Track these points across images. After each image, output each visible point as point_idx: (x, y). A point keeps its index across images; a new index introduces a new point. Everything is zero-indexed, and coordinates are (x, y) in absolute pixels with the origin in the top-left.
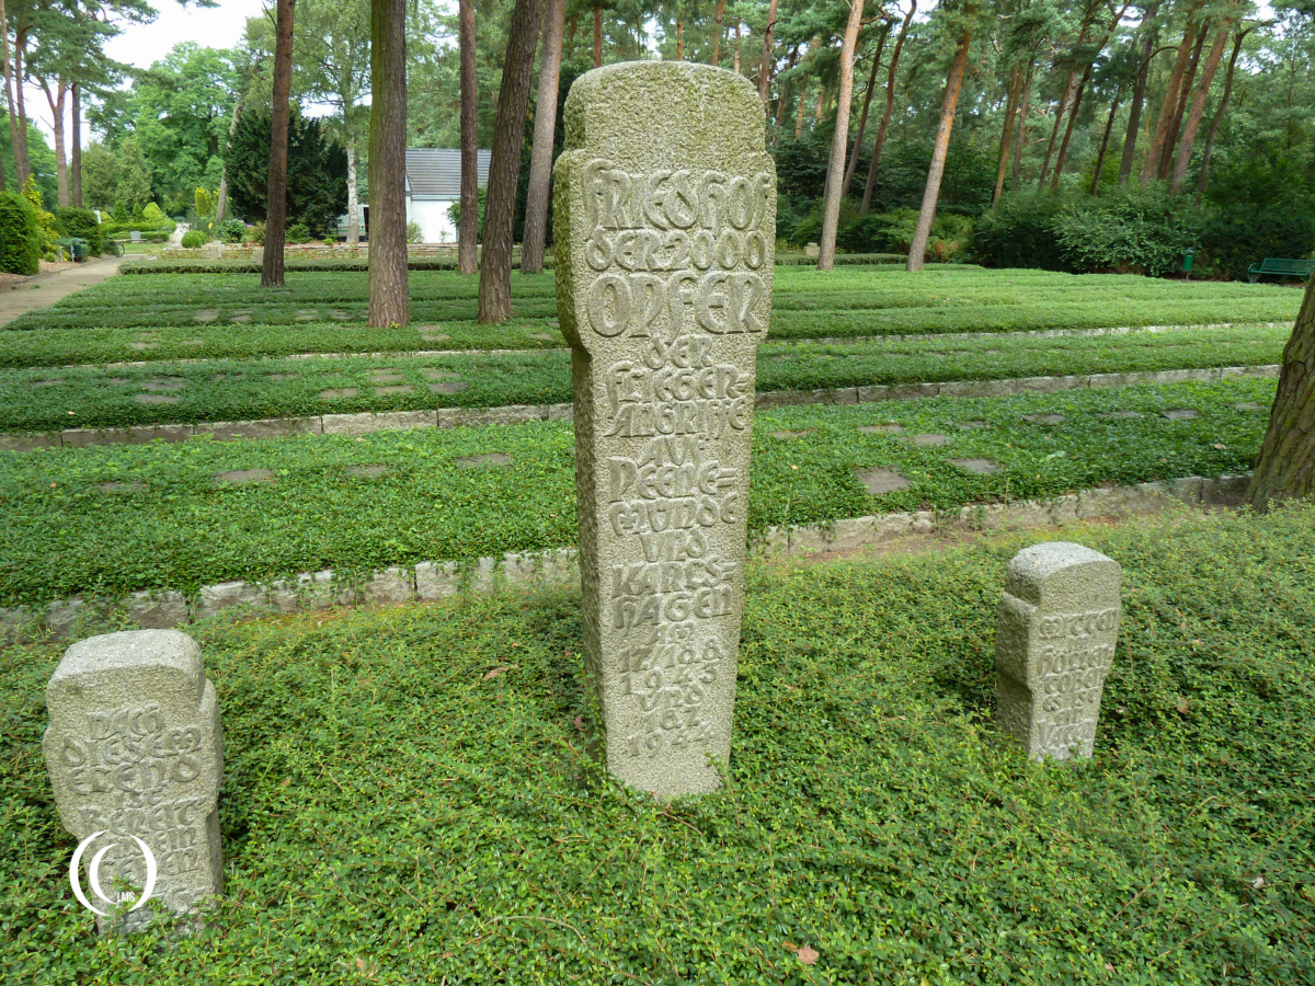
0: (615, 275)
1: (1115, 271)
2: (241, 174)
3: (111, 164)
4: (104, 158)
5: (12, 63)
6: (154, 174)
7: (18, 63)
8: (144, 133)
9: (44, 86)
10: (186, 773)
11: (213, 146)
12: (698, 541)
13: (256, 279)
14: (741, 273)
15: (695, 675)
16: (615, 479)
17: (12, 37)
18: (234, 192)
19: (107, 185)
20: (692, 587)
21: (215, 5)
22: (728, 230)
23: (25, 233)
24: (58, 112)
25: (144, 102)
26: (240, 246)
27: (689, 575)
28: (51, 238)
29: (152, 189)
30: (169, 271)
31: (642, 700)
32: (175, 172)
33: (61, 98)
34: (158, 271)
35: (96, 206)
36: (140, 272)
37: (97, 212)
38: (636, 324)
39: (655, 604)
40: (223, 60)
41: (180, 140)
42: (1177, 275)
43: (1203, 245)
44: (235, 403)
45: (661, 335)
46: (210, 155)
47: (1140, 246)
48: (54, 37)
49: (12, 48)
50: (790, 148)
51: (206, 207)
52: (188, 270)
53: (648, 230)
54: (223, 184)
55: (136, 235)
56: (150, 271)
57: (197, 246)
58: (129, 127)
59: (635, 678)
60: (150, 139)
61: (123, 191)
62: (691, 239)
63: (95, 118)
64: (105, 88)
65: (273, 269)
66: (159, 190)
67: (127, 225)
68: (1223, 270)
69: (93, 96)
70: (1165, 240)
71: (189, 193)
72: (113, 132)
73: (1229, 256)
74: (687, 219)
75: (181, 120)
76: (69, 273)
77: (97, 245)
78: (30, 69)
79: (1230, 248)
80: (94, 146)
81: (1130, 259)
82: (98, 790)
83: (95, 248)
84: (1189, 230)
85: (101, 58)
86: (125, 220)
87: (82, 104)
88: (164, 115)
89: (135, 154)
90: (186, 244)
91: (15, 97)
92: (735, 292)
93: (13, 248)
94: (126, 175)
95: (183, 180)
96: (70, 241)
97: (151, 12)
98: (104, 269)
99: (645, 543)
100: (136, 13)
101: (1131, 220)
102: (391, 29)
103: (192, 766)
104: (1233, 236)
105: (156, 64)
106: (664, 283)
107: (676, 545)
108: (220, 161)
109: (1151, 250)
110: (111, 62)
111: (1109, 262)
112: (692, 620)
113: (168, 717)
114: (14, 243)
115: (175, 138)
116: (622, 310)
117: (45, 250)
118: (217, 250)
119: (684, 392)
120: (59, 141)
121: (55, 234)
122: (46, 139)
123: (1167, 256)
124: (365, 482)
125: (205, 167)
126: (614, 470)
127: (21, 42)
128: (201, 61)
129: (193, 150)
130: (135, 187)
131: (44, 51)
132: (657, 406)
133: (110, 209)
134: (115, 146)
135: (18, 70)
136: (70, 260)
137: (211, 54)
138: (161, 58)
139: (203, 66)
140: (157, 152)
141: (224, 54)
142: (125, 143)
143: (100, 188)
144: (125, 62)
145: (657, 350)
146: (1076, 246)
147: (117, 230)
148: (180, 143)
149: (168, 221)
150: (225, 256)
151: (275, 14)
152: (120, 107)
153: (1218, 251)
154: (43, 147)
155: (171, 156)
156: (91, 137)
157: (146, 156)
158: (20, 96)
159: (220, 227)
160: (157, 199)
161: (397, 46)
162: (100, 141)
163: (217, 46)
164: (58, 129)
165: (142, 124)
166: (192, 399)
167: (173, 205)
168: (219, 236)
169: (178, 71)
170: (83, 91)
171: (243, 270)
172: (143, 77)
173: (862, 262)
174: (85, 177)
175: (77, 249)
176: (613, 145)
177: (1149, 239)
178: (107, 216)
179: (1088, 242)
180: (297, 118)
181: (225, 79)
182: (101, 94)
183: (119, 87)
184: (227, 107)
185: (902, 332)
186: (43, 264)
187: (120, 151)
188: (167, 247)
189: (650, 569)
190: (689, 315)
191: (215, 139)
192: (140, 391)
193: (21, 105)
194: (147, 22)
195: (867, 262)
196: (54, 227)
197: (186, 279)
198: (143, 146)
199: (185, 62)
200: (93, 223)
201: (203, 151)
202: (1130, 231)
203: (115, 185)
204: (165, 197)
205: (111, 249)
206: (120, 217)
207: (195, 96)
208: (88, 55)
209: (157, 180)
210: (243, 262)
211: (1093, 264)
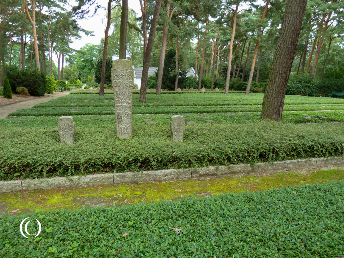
0: (116, 80)
1: (297, 94)
2: (98, 73)
3: (70, 71)
4: (68, 69)
5: (50, 48)
6: (79, 73)
7: (51, 49)
8: (77, 64)
9: (57, 54)
10: (71, 130)
11: (93, 66)
12: (126, 109)
13: (98, 95)
14: (130, 80)
15: (127, 125)
16: (117, 102)
17: (50, 43)
18: (96, 77)
19: (69, 75)
20: (126, 115)
21: (94, 36)
22: (128, 76)
23: (51, 85)
24: (59, 59)
25: (78, 57)
26: (97, 89)
27: (125, 113)
28: (56, 87)
29: (79, 76)
30: (80, 93)
31: (120, 127)
32: (84, 72)
33: (60, 56)
34: (78, 93)
35: (66, 80)
36: (74, 93)
37: (66, 81)
38: (118, 85)
39: (121, 116)
40: (96, 47)
41: (86, 65)
42: (312, 96)
43: (318, 89)
44: (88, 112)
45: (121, 87)
46: (92, 68)
47: (303, 89)
48: (59, 43)
49: (50, 45)
50: (225, 66)
51: (90, 80)
52: (85, 93)
53: (119, 76)
54: (94, 75)
55: (74, 87)
56: (76, 93)
57: (87, 89)
58: (74, 62)
59: (119, 125)
60: (79, 65)
61: (72, 77)
62: (124, 77)
63: (67, 60)
64: (69, 54)
65: (101, 93)
66: (80, 77)
67: (72, 84)
68: (323, 94)
69: (67, 56)
70: (309, 87)
71: (87, 77)
72: (71, 63)
73: (324, 91)
74: (124, 74)
75: (86, 61)
76: (59, 94)
77: (66, 89)
78: (54, 50)
79: (325, 89)
80: (66, 67)
81: (301, 92)
82: (62, 131)
83: (65, 89)
84: (314, 85)
85: (69, 48)
86: (72, 83)
87: (64, 57)
88: (82, 60)
89: (75, 68)
90: (85, 88)
91: (50, 56)
92: (130, 82)
93: (48, 88)
94: (73, 73)
95: (86, 74)
96: (60, 87)
97: (80, 37)
98: (67, 93)
99: (120, 109)
100: (77, 37)
101: (301, 83)
102: (123, 44)
103: (71, 129)
104: (325, 86)
105: (81, 48)
106: (121, 81)
107: (124, 110)
108: (94, 70)
109: (305, 90)
110: (71, 48)
111: (296, 93)
112: (126, 118)
113: (69, 123)
114: (48, 87)
115: (84, 65)
116: (117, 84)
117: (55, 89)
118: (92, 89)
119: (124, 93)
120: (59, 65)
121: (57, 86)
122: (56, 65)
123: (309, 91)
124: (105, 121)
125: (91, 71)
126: (117, 101)
127: (52, 44)
128: (91, 47)
129: (88, 67)
130: (75, 76)
131: (57, 46)
132: (121, 94)
133: (69, 81)
134: (71, 66)
135: (51, 50)
136: (60, 91)
137: (93, 46)
138: (82, 47)
139: (91, 49)
140: (80, 68)
141: (96, 46)
142: (73, 66)
143: (67, 76)
144: (74, 48)
145: (121, 88)
146: (288, 89)
147: (70, 85)
148: (85, 66)
149: (82, 84)
150: (93, 91)
151: (104, 40)
152: (72, 58)
153: (322, 90)
154: (55, 66)
155: (83, 69)
156: (66, 64)
157: (78, 69)
158: (51, 56)
159: (93, 85)
160: (80, 79)
161: (124, 47)
162: (68, 65)
163: (95, 44)
164: (59, 63)
165: (77, 62)
166: (80, 111)
167: (83, 80)
168: (93, 86)
169: (86, 50)
170: (65, 55)
171: (96, 93)
172: (78, 52)
173: (238, 93)
174: (64, 74)
175: (61, 89)
176: (116, 67)
177: (305, 87)
178: (68, 82)
179: (290, 88)
180: (111, 60)
181: (96, 51)
182: (69, 55)
183: (73, 54)
184: (96, 58)
185: (228, 105)
186: (54, 92)
187: (72, 68)
188: (80, 89)
189: (121, 112)
190: (124, 85)
191: (93, 65)
192: (71, 110)
193: (51, 58)
194: (80, 39)
195: (239, 93)
196: (57, 84)
197: (84, 95)
198: (77, 67)
199: (88, 48)
200: (65, 84)
201: (90, 68)
202: (300, 85)
203: (71, 75)
204: (82, 78)
205: (69, 89)
206: (71, 83)
207: (89, 55)
208: (66, 47)
209: (80, 74)
210: (96, 92)
211: (292, 93)
